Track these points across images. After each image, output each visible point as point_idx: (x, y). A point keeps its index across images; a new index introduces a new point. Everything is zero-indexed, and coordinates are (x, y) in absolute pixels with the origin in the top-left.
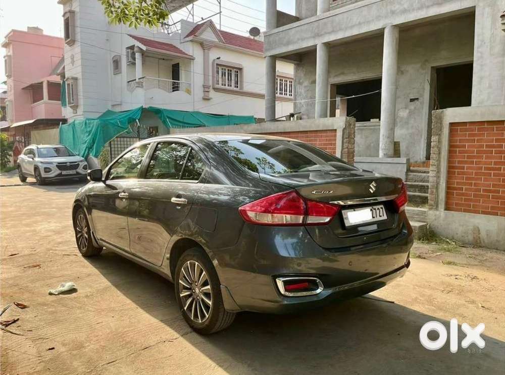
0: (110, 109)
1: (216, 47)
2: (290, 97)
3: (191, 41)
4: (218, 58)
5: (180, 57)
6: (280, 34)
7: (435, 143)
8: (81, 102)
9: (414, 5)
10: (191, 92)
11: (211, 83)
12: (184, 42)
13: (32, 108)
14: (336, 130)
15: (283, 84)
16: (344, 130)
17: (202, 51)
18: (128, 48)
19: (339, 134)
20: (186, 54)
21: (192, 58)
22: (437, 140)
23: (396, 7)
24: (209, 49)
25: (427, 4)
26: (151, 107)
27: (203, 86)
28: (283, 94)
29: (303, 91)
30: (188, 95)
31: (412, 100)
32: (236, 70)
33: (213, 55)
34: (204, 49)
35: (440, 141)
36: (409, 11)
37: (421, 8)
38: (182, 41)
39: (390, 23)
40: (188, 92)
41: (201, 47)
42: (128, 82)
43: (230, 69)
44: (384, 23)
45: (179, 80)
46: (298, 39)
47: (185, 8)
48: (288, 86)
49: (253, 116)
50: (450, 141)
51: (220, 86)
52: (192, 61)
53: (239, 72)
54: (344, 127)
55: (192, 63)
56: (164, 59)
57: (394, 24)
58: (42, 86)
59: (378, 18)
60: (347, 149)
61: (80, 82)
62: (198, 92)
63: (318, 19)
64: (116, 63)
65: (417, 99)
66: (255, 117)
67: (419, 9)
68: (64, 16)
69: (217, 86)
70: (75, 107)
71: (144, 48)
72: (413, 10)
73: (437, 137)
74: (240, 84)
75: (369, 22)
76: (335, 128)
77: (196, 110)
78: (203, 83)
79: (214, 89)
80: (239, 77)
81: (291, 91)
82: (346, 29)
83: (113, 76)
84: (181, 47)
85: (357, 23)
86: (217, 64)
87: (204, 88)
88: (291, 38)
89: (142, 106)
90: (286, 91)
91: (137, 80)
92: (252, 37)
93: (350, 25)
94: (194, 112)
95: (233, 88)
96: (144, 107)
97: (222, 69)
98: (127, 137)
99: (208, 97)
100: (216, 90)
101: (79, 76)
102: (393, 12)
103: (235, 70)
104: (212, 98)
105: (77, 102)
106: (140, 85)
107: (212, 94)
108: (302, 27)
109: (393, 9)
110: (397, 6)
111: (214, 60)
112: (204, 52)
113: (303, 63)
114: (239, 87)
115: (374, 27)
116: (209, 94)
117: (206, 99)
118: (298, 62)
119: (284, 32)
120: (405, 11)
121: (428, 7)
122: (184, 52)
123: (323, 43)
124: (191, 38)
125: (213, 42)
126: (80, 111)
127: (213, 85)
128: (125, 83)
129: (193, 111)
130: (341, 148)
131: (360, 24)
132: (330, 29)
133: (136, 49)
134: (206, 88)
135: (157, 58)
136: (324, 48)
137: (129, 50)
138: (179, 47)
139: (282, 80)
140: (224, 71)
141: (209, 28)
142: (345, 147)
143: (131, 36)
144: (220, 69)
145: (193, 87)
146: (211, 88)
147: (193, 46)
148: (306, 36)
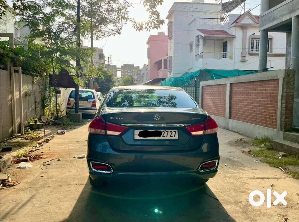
0: (187, 72)
1: (252, 27)
3: (234, 26)
4: (253, 34)
5: (227, 38)
6: (269, 15)
8: (173, 69)
10: (232, 58)
11: (247, 50)
12: (230, 28)
13: (158, 73)
14: (279, 79)
16: (284, 79)
17: (242, 31)
18: (196, 37)
19: (281, 82)
20: (231, 35)
21: (234, 36)
24: (247, 30)
26: (205, 69)
27: (241, 53)
30: (231, 60)
33: (250, 32)
34: (243, 30)
38: (229, 27)
40: (231, 58)
41: (241, 29)
42: (196, 56)
45: (226, 51)
46: (280, 16)
47: (240, 6)
51: (254, 52)
52: (234, 38)
53: (270, 40)
54: (284, 77)
56: (218, 40)
58: (161, 62)
60: (285, 93)
61: (173, 58)
62: (238, 56)
64: (191, 46)
68: (168, 25)
70: (170, 72)
71: (203, 35)
74: (270, 49)
76: (278, 78)
78: (241, 51)
79: (249, 54)
80: (269, 45)
83: (190, 53)
84: (228, 31)
86: (252, 38)
88: (276, 15)
89: (201, 69)
91: (200, 54)
96: (202, 69)
97: (257, 41)
98: (188, 87)
99: (245, 59)
100: (250, 54)
101: (173, 55)
104: (247, 61)
105: (171, 69)
106: (201, 57)
107: (248, 57)
108: (283, 7)
111: (250, 36)
112: (243, 32)
116: (245, 58)
117: (243, 61)
119: (271, 13)
122: (230, 34)
123: (296, 16)
124: (234, 24)
125: (250, 24)
126: (172, 73)
127: (249, 51)
128: (194, 56)
129: (233, 69)
130: (281, 92)
133: (200, 37)
134: (243, 54)
135: (213, 40)
137: (197, 38)
138: (227, 31)
141: (247, 16)
142: (284, 91)
143: (198, 30)
144: (254, 41)
145: (234, 55)
146: (247, 53)
147: (235, 29)
148: (284, 13)
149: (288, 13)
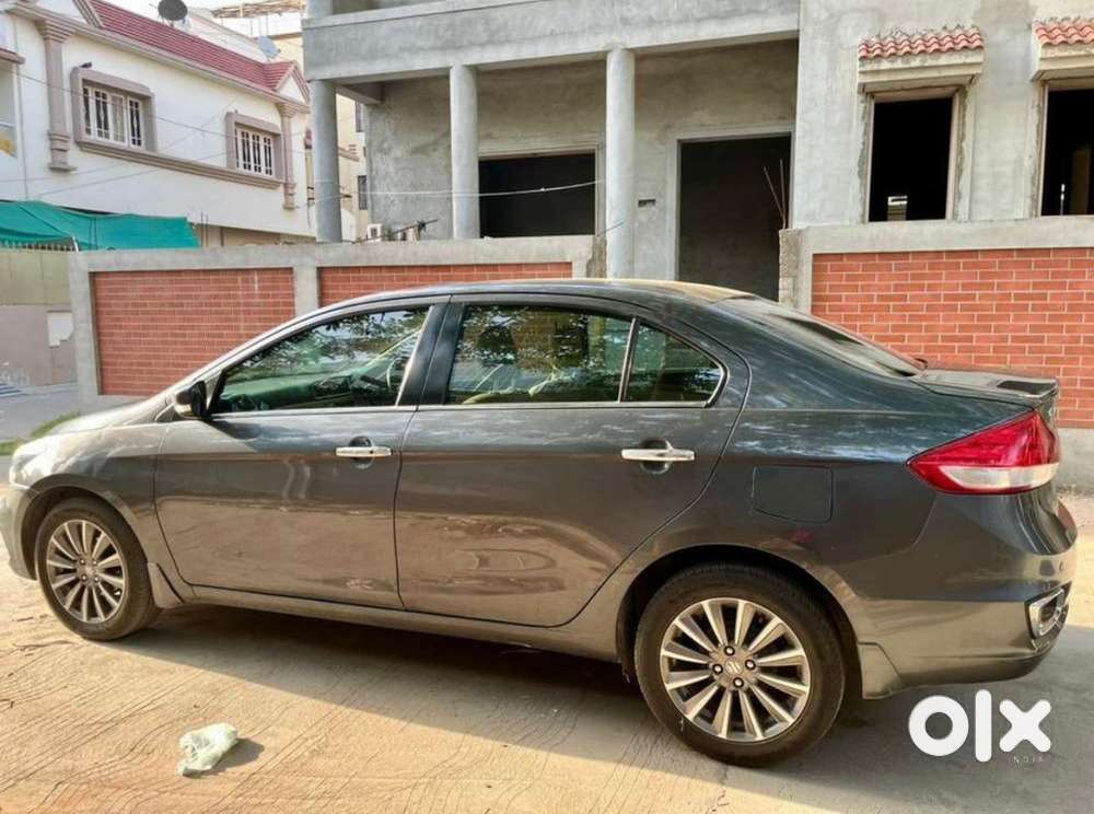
1: (81, 35)
2: (268, 176)
3: (10, 12)
4: (85, 66)
6: (348, 30)
7: (786, 292)
9: (671, 12)
10: (15, 149)
11: (69, 127)
14: (570, 264)
15: (251, 145)
16: (589, 264)
17: (42, 42)
21: (14, 57)
22: (791, 286)
23: (633, 12)
24: (60, 40)
25: (697, 14)
27: (49, 134)
28: (252, 166)
29: (391, 169)
30: (8, 156)
31: (642, 203)
32: (135, 100)
33: (73, 55)
34: (45, 39)
35: (795, 289)
36: (660, 22)
37: (684, 20)
39: (622, 44)
40: (8, 148)
41: (36, 32)
43: (102, 91)
44: (609, 41)
46: (402, 50)
48: (262, 149)
49: (185, 219)
50: (815, 288)
51: (94, 137)
52: (14, 65)
53: (140, 105)
54: (590, 257)
55: (14, 70)
57: (630, 47)
59: (595, 29)
62: (36, 150)
63: (450, 9)
65: (653, 201)
66: (189, 220)
67: (680, 22)
69: (86, 138)
72: (669, 22)
73: (790, 280)
74: (146, 135)
75: (572, 34)
76: (569, 260)
77: (32, 199)
78: (47, 127)
79: (79, 143)
80: (141, 116)
81: (268, 163)
82: (522, 41)
85: (548, 32)
86: (85, 81)
87: (51, 140)
88: (382, 44)
90: (257, 160)
92: (167, 22)
93: (530, 35)
94: (26, 203)
95: (127, 144)
97: (97, 94)
99: (65, 163)
100: (82, 145)
102: (625, 21)
103: (129, 99)
104: (75, 169)
107: (75, 157)
108: (410, 22)
109: (629, 14)
110: (635, 11)
111: (75, 70)
112: (46, 45)
113: (387, 103)
114: (143, 143)
115: (584, 46)
116: (66, 157)
117: (60, 170)
118: (378, 102)
120: (651, 22)
121: (699, 20)
123: (467, 66)
125: (70, 23)
127: (76, 134)
129: (23, 200)
131: (553, 34)
132: (484, 37)
134: (55, 139)
136: (469, 77)
139: (248, 136)
140: (101, 99)
144: (90, 92)
145: (23, 138)
146: (72, 140)
147: (15, 28)
148: (420, 43)
149: (433, 49)
